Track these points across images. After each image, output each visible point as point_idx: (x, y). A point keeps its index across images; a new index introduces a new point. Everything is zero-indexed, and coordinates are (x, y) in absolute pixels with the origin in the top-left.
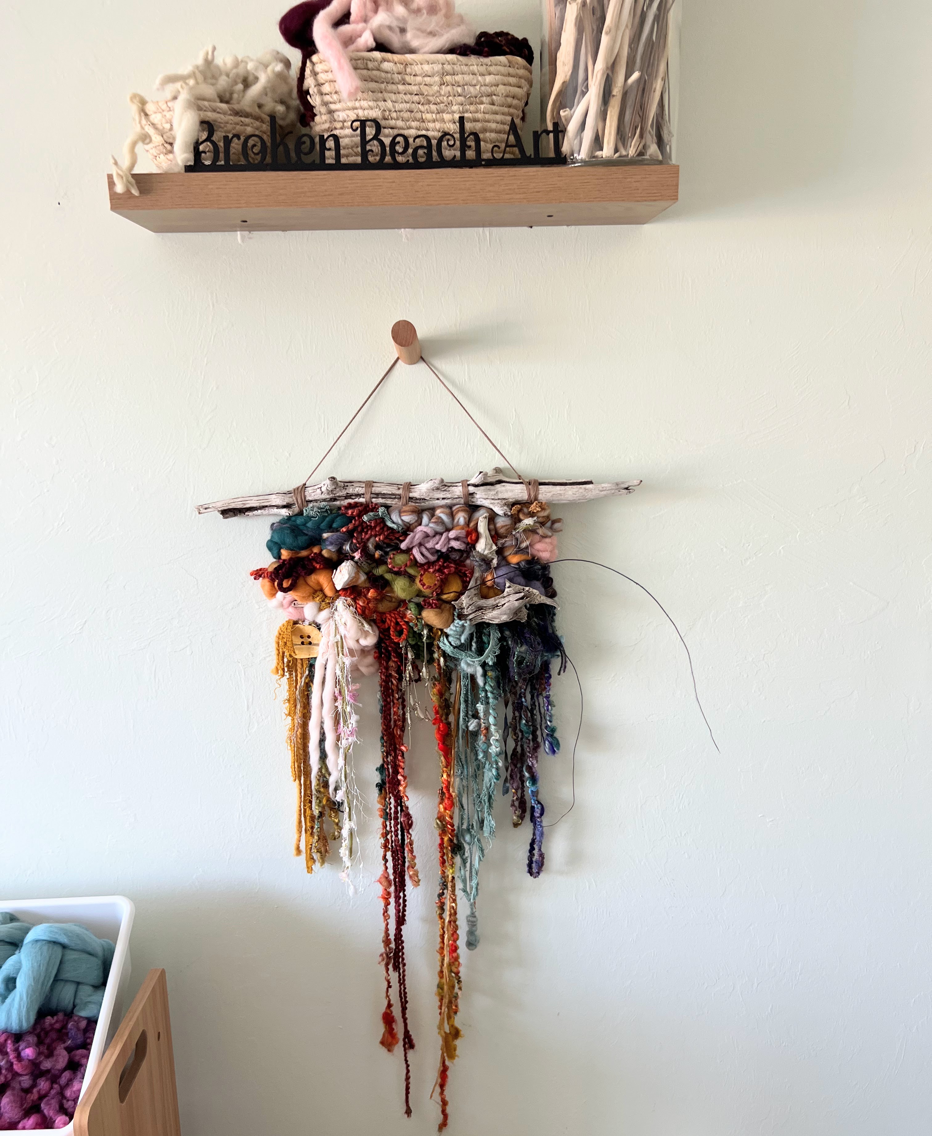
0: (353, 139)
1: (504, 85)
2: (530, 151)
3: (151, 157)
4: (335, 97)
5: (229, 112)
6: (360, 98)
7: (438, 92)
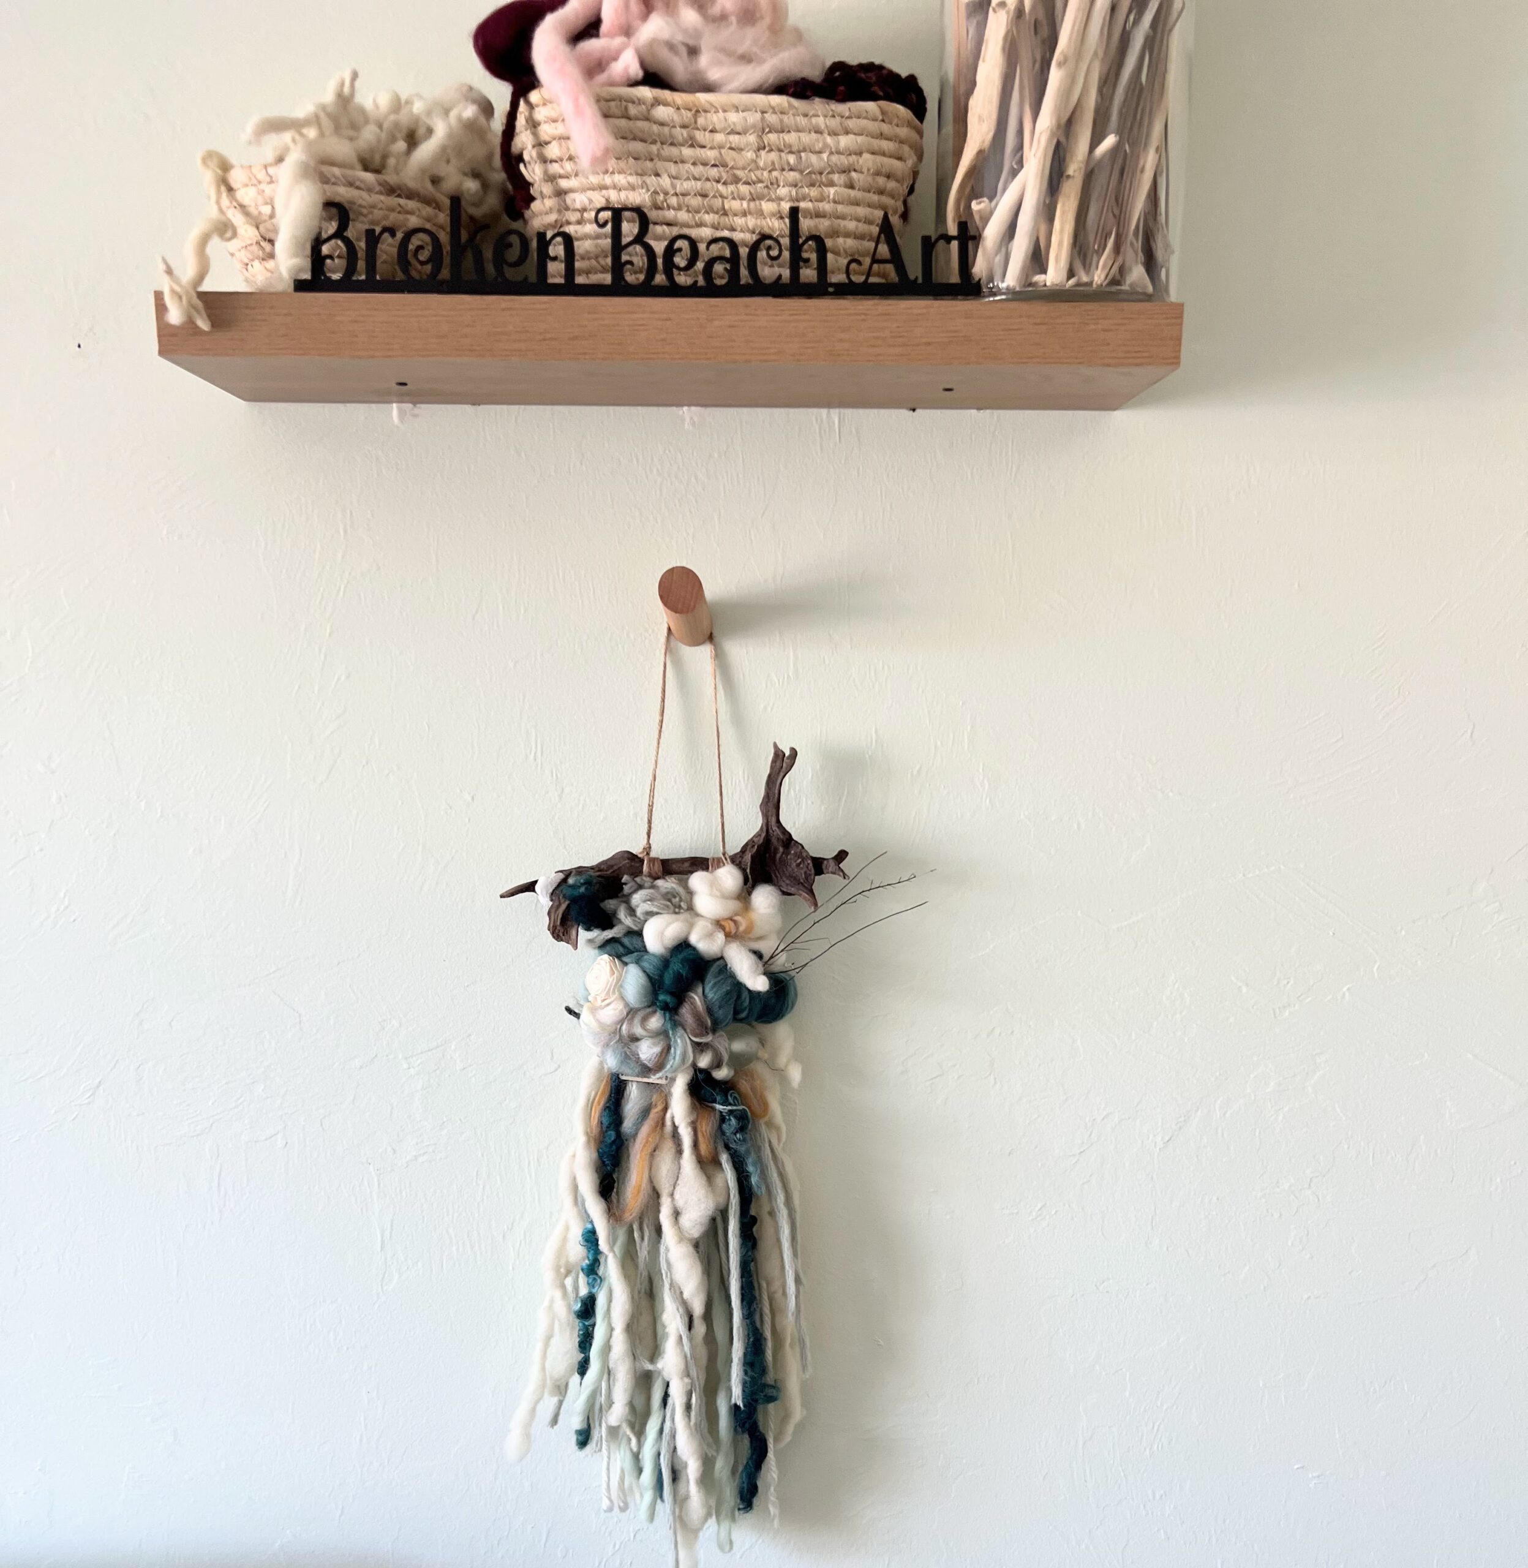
0: (599, 241)
1: (873, 153)
2: (915, 271)
3: (239, 266)
4: (568, 166)
5: (378, 188)
6: (614, 169)
7: (754, 161)
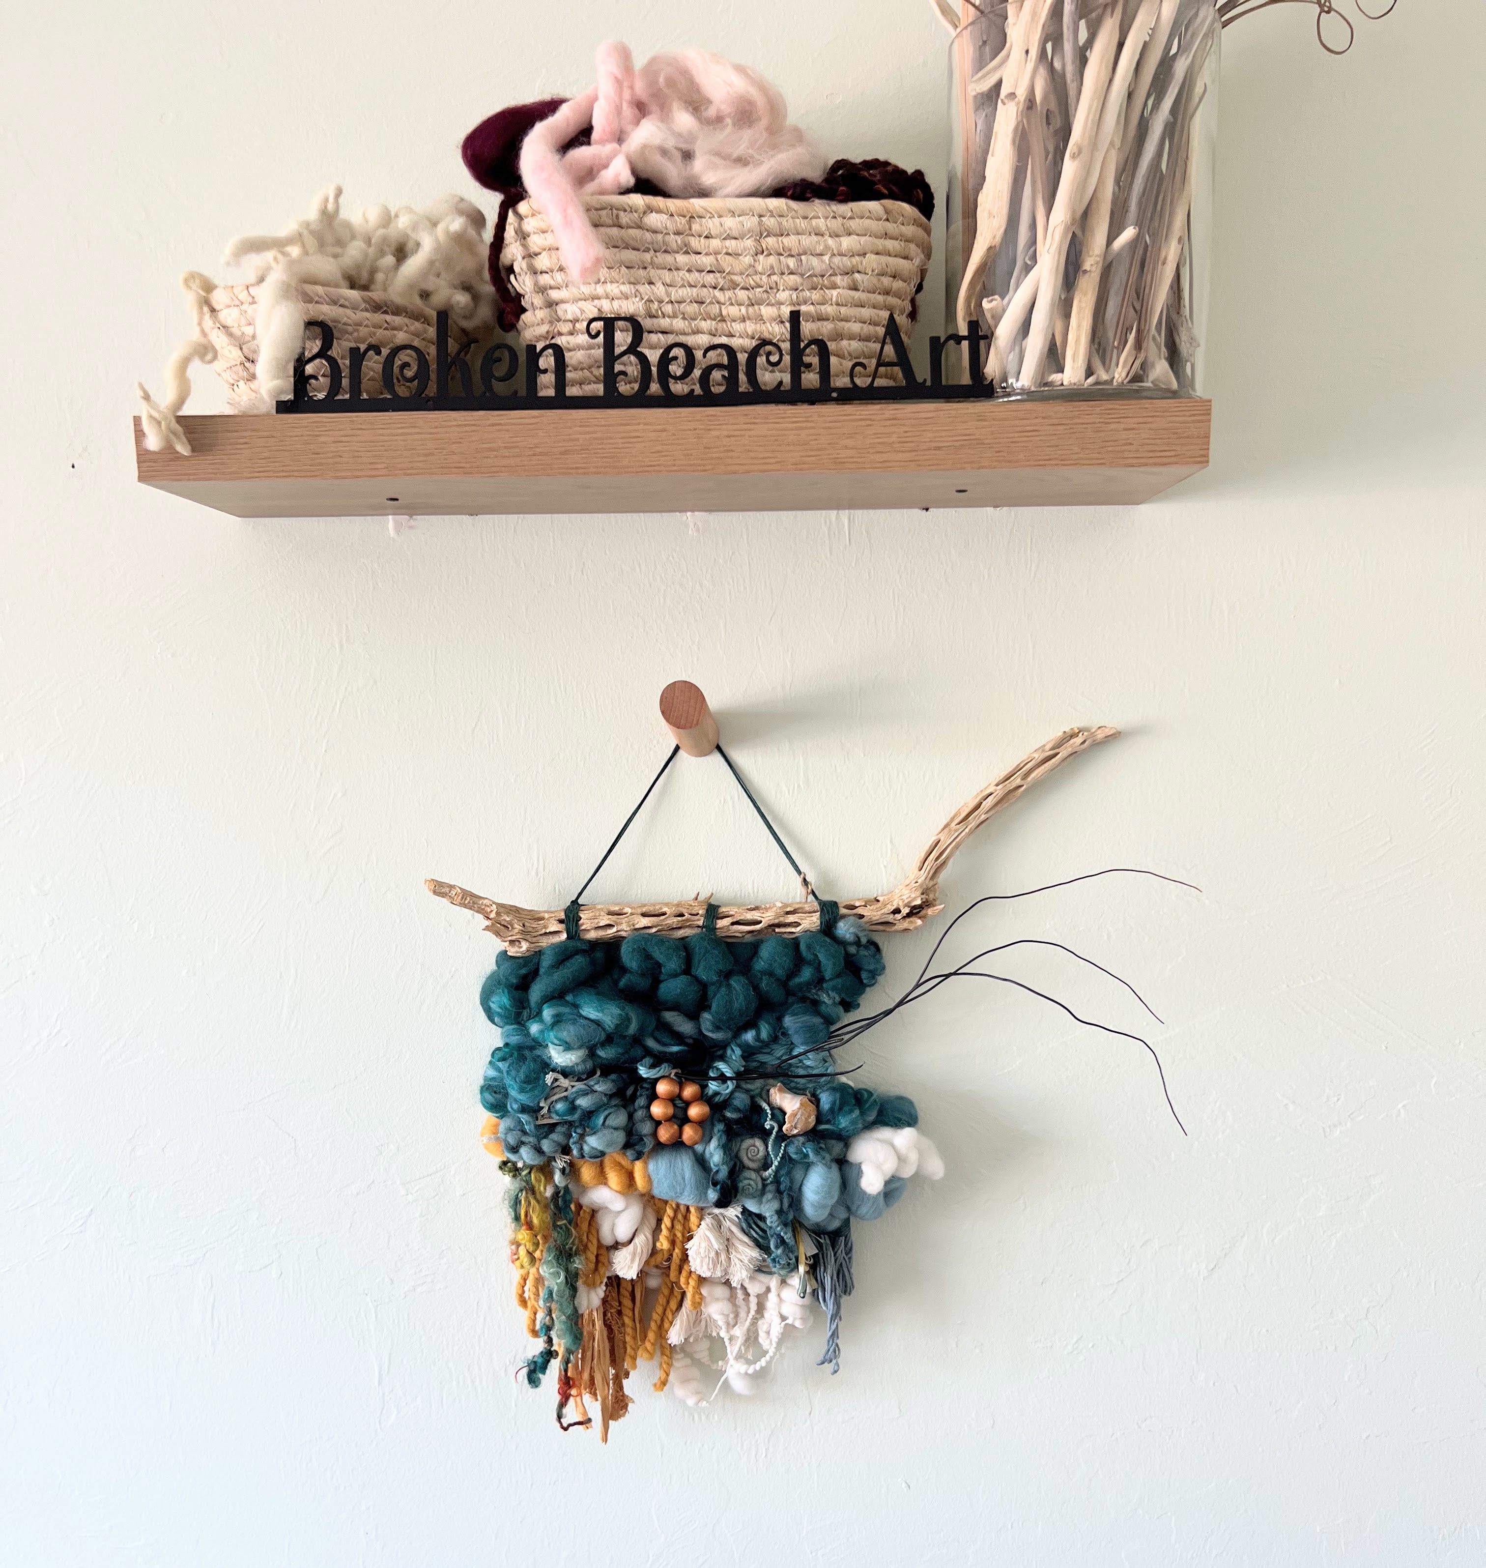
0: (593, 351)
1: (877, 254)
3: (225, 385)
4: (559, 277)
5: (363, 305)
6: (606, 279)
7: (750, 266)
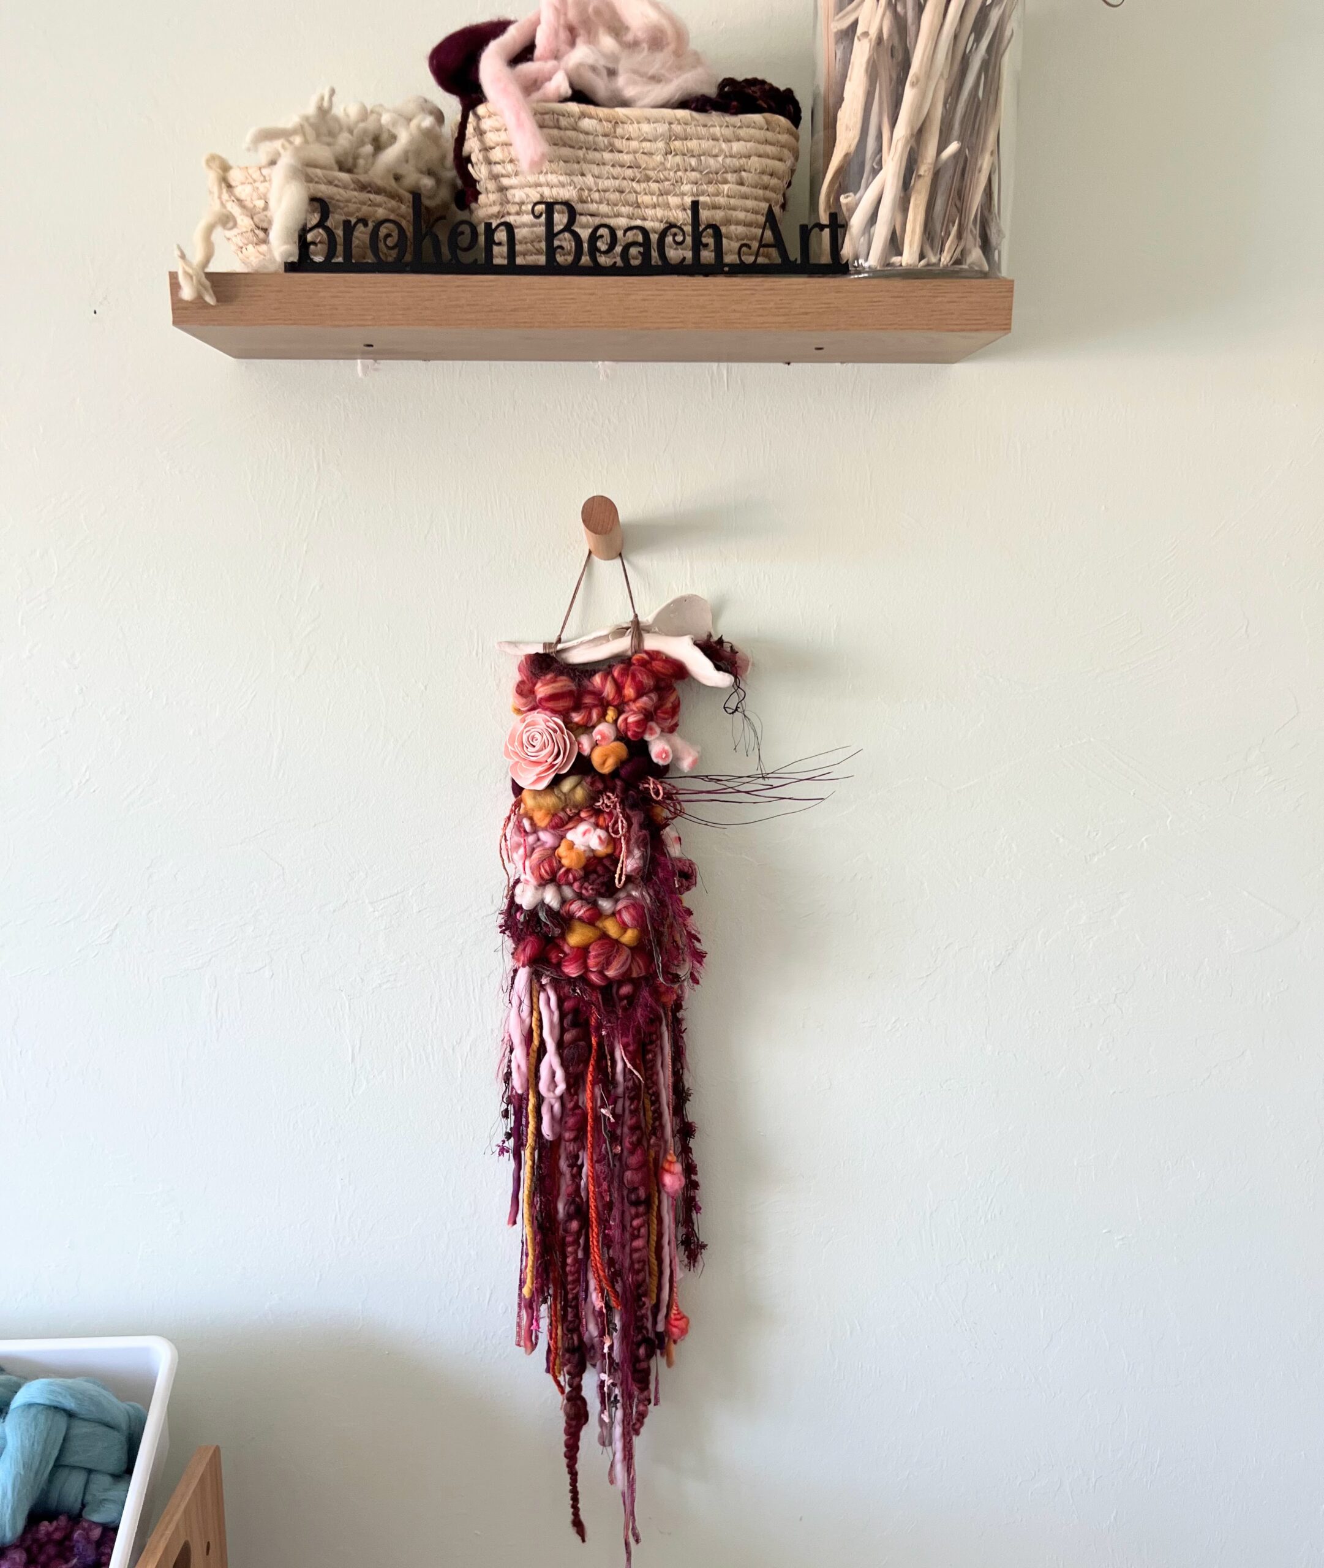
0: (535, 229)
1: (760, 156)
2: (795, 254)
3: (234, 248)
4: (510, 167)
5: (352, 186)
6: (547, 170)
7: (662, 164)
